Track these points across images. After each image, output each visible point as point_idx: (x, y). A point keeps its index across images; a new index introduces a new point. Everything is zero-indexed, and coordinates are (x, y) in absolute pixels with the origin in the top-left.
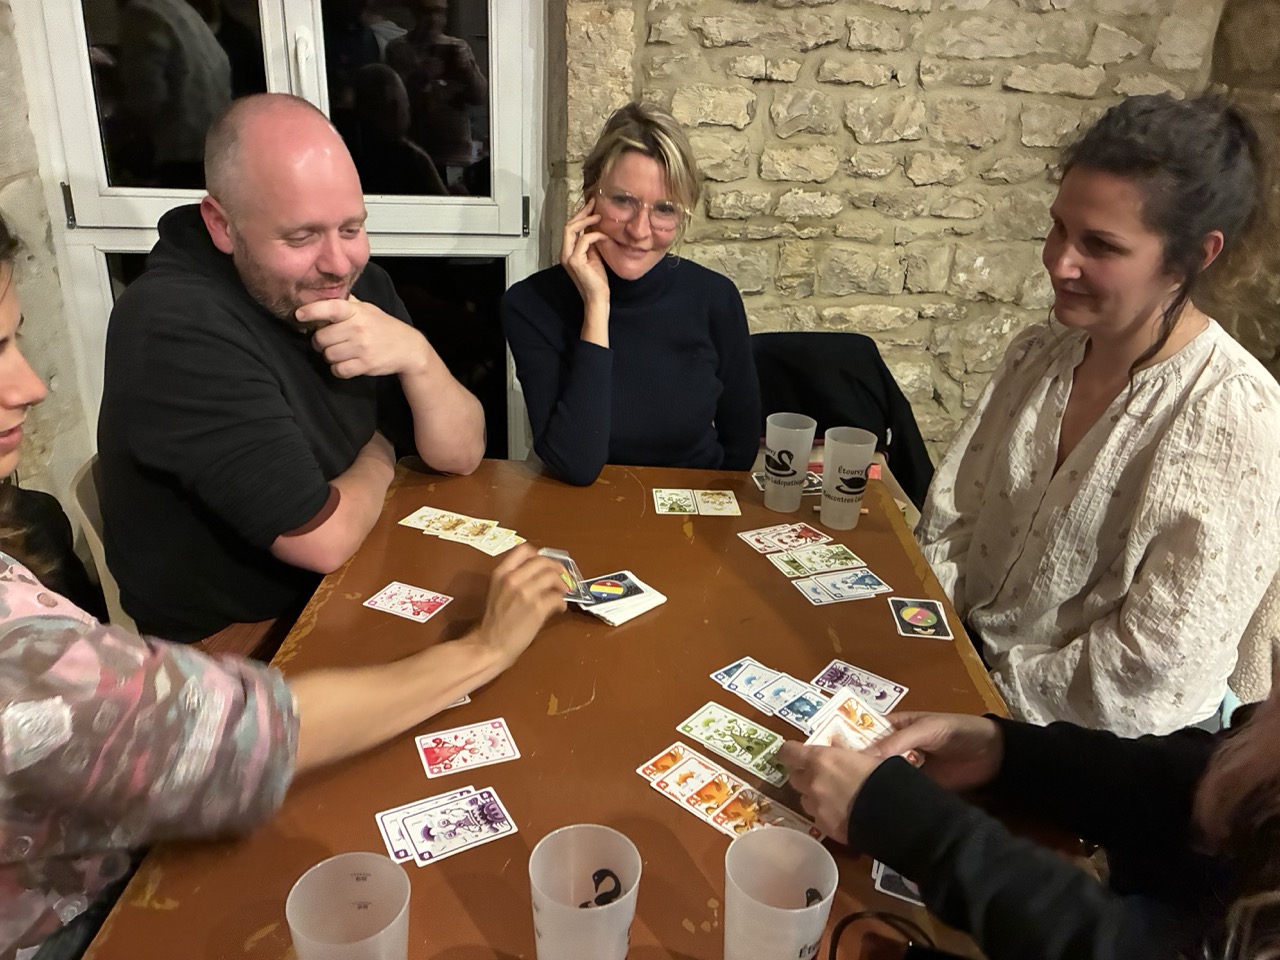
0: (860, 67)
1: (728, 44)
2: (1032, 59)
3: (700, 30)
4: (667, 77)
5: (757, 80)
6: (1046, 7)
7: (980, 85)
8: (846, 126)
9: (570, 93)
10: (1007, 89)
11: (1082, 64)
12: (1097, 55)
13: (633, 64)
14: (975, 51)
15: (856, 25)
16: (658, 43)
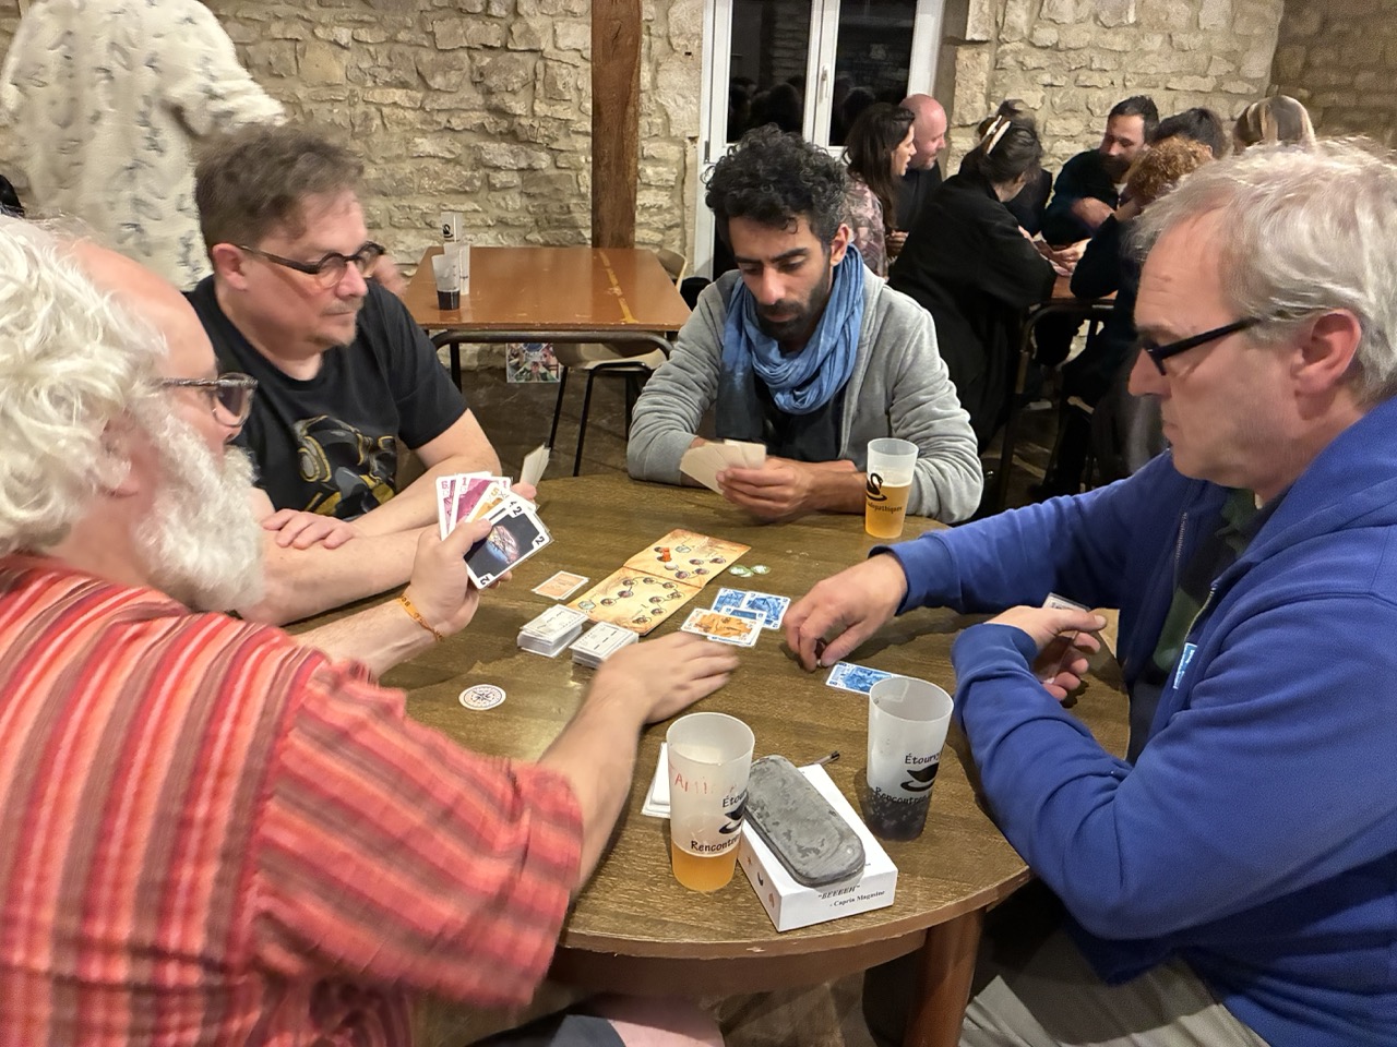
0: (1096, 79)
1: (1035, 68)
2: (1179, 74)
3: (1022, 63)
4: (1004, 85)
5: (1045, 86)
6: (1187, 48)
7: (1154, 87)
8: (1088, 108)
9: (956, 93)
10: (1168, 89)
11: (1205, 76)
12: (1212, 72)
13: (987, 79)
14: (1152, 70)
15: (1094, 59)
16: (1001, 69)
